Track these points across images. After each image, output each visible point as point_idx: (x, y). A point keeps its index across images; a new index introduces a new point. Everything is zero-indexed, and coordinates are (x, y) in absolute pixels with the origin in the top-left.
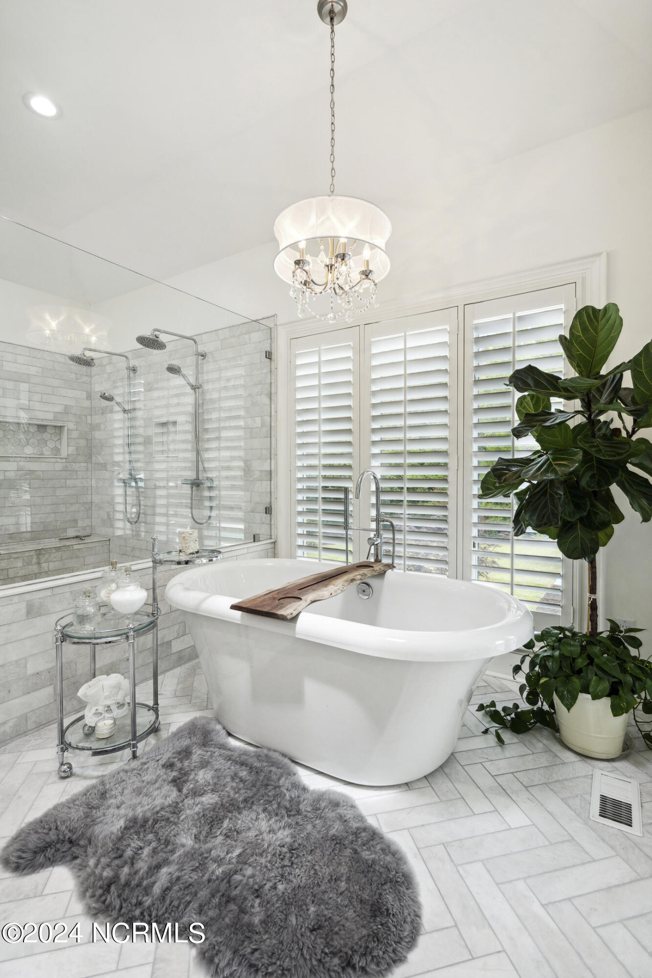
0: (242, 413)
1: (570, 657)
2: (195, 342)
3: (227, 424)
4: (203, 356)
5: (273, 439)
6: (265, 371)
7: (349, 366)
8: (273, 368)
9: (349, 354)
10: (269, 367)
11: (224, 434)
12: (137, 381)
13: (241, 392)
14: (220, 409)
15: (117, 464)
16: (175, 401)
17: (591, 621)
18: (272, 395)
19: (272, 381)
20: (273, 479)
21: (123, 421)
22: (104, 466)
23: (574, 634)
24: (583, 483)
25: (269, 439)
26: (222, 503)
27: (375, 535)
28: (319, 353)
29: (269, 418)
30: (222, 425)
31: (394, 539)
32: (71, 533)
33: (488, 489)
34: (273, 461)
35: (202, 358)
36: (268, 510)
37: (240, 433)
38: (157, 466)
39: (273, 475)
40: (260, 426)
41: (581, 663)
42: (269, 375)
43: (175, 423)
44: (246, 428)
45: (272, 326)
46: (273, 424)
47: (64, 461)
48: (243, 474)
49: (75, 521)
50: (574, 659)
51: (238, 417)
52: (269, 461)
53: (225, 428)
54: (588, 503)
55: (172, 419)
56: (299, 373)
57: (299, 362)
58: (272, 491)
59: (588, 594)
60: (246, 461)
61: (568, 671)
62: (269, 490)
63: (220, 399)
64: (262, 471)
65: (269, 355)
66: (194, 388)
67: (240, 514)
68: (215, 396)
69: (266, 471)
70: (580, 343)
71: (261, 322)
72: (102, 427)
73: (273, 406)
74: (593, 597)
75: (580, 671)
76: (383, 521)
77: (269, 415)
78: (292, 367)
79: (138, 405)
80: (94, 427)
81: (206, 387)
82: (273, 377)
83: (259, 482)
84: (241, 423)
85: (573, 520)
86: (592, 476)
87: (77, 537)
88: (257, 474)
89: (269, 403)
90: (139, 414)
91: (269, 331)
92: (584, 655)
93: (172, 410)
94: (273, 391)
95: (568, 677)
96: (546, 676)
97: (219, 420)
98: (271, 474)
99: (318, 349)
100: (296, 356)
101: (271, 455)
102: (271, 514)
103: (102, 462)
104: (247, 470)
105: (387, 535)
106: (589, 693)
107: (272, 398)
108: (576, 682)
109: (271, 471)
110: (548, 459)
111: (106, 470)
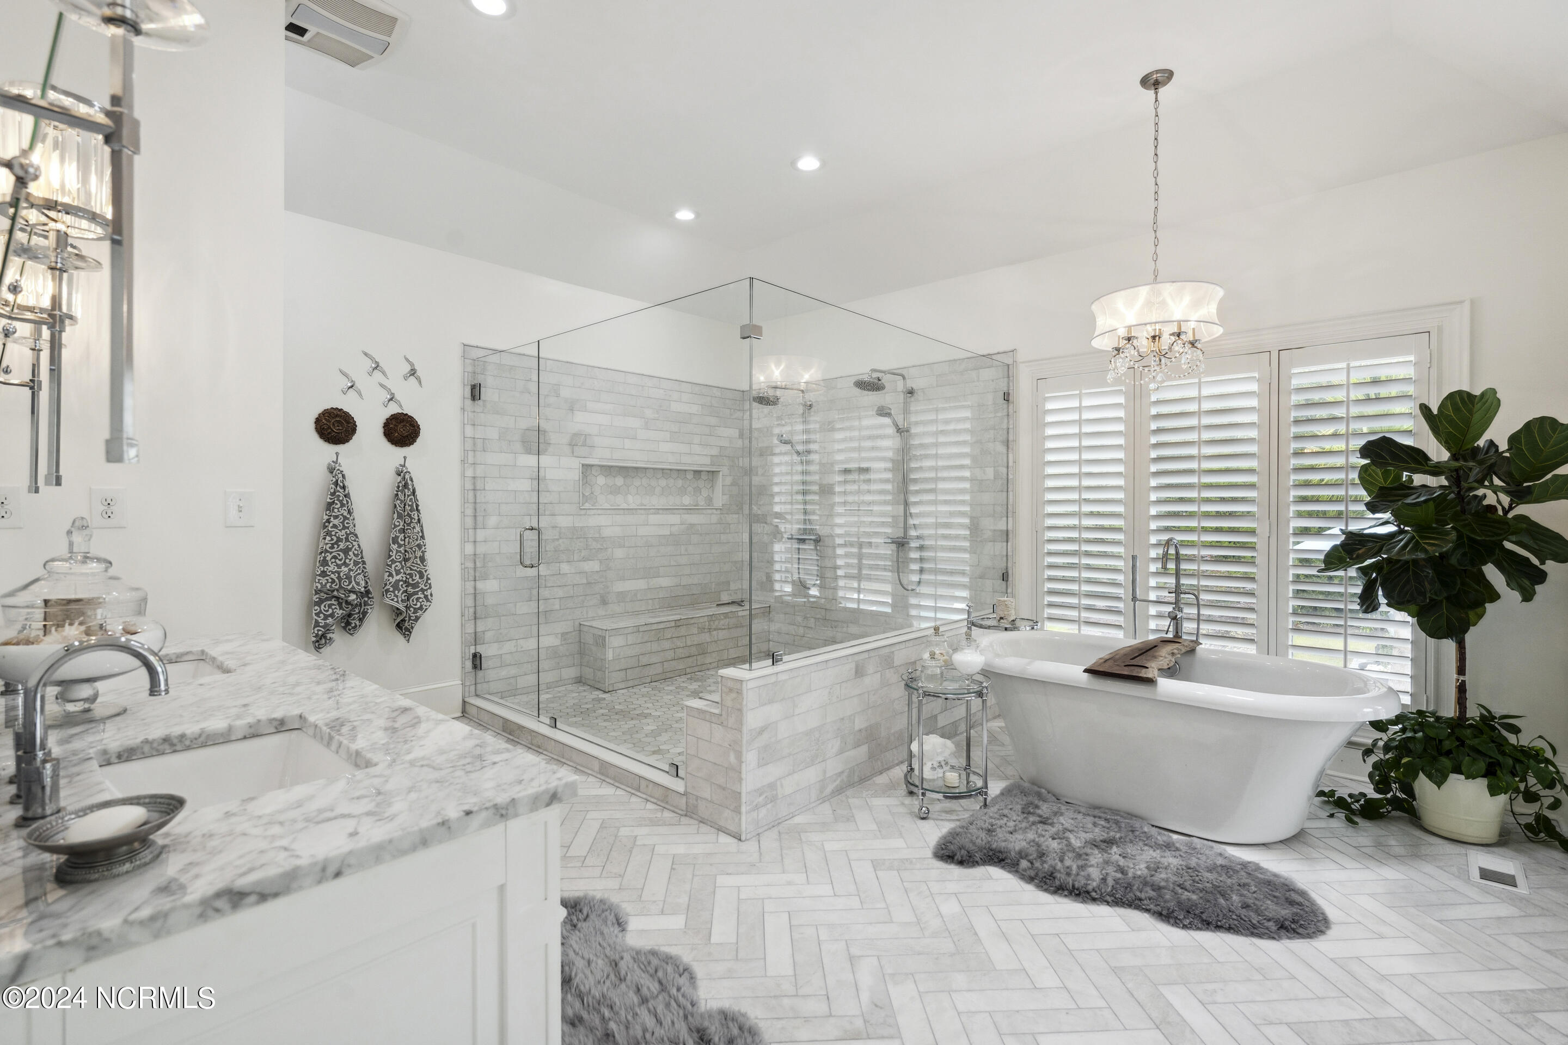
0: (967, 462)
1: (1435, 739)
2: (904, 378)
3: (945, 474)
4: (911, 392)
5: (1011, 494)
6: (999, 414)
7: (1121, 413)
8: (1011, 411)
9: (1121, 400)
10: (1006, 410)
11: (941, 485)
12: (812, 418)
13: (967, 437)
14: (936, 456)
15: (779, 515)
16: (868, 444)
17: (1459, 704)
18: (1010, 443)
19: (1011, 427)
20: (1010, 540)
21: (792, 464)
22: (762, 519)
23: (1438, 719)
24: (1454, 561)
25: (1005, 494)
26: (938, 567)
27: (1174, 608)
28: (1080, 396)
29: (1005, 470)
30: (940, 475)
31: (1199, 614)
32: (725, 598)
33: (1332, 563)
34: (1010, 519)
35: (910, 395)
36: (1005, 577)
37: (967, 485)
38: (839, 520)
39: (1010, 536)
40: (992, 477)
41: (1447, 745)
42: (1006, 421)
43: (867, 470)
44: (972, 480)
45: (1010, 361)
46: (1011, 477)
47: (719, 512)
48: (968, 533)
49: (728, 583)
50: (1440, 741)
51: (962, 467)
52: (1005, 519)
53: (944, 479)
54: (1459, 582)
55: (864, 465)
56: (1049, 419)
57: (1049, 406)
58: (1010, 554)
59: (1455, 676)
60: (972, 518)
61: (1434, 753)
62: (1005, 553)
63: (936, 445)
64: (995, 530)
65: (1007, 397)
66: (899, 430)
67: (966, 580)
68: (928, 440)
69: (1001, 531)
70: (1451, 422)
71: (994, 357)
72: (760, 471)
73: (1011, 456)
74: (1462, 678)
75: (1448, 753)
76: (1185, 593)
77: (1006, 465)
78: (1039, 413)
79: (813, 447)
80: (750, 472)
81: (914, 430)
82: (1011, 422)
83: (991, 544)
84: (967, 474)
85: (1440, 598)
86: (1464, 554)
87: (733, 603)
88: (988, 534)
89: (1005, 451)
90: (814, 457)
91: (1006, 367)
92: (1454, 738)
93: (863, 455)
94: (1011, 438)
95: (1435, 759)
96: (1408, 757)
97: (936, 469)
98: (1007, 535)
99: (1078, 392)
100: (1046, 399)
101: (1008, 511)
102: (1007, 581)
103: (759, 512)
104: (975, 528)
105: (1192, 611)
106: (1462, 774)
107: (1010, 446)
108: (1446, 762)
109: (1007, 531)
110: (1413, 538)
111: (766, 523)
